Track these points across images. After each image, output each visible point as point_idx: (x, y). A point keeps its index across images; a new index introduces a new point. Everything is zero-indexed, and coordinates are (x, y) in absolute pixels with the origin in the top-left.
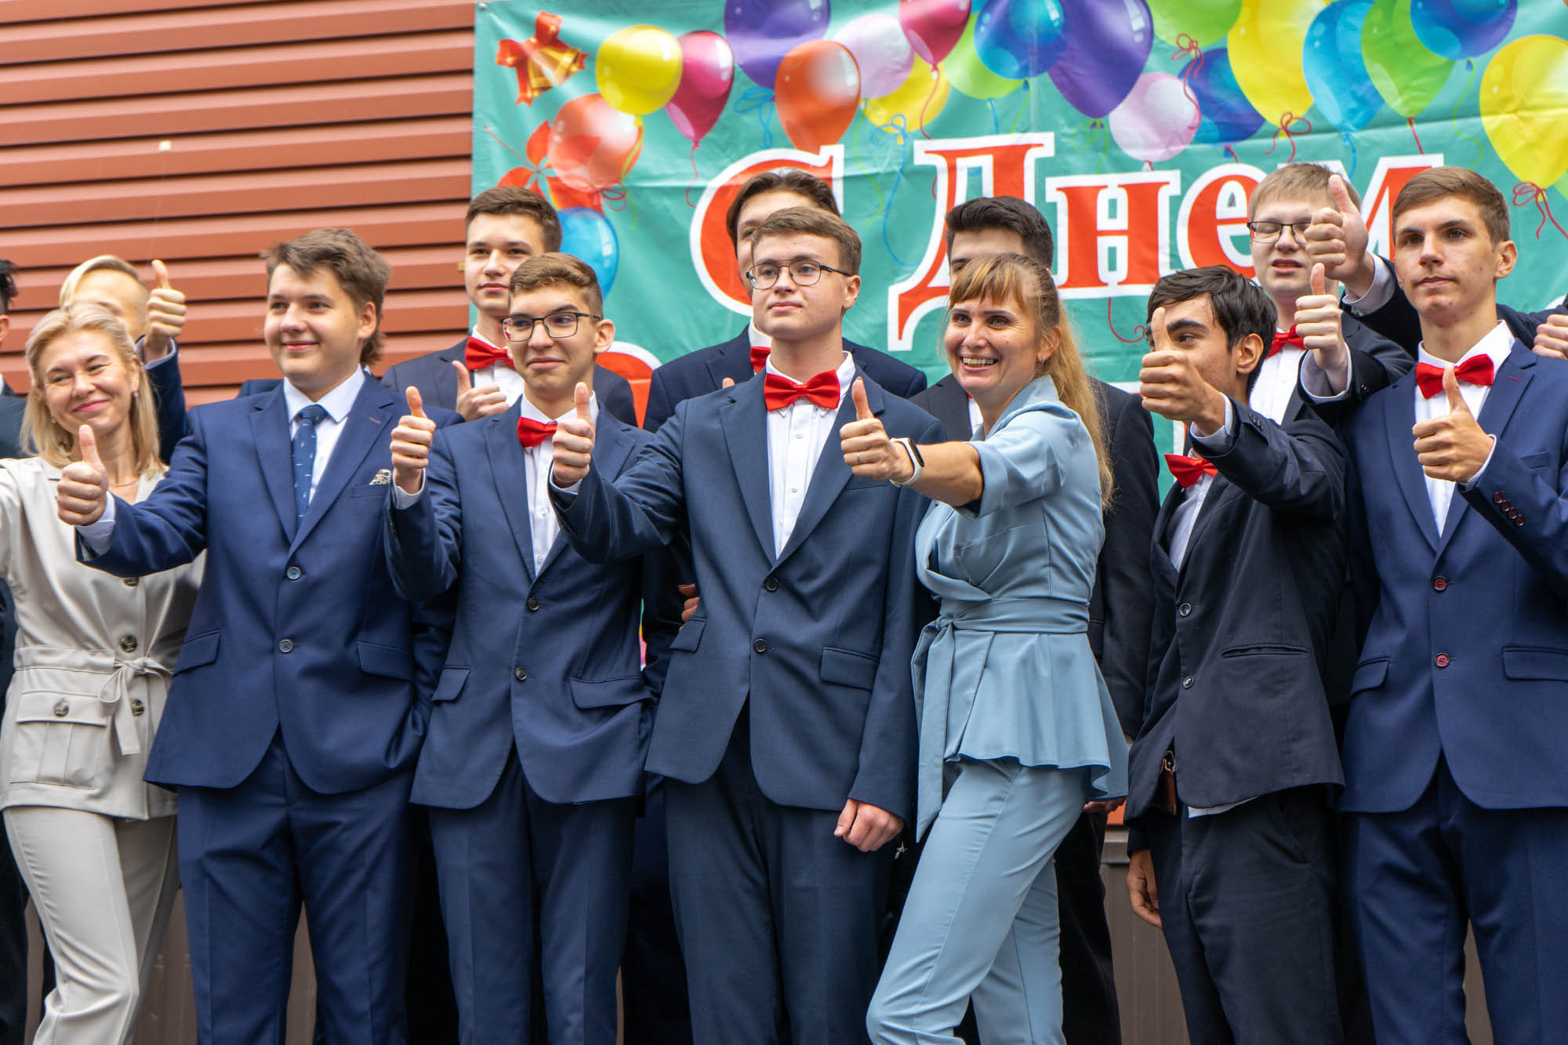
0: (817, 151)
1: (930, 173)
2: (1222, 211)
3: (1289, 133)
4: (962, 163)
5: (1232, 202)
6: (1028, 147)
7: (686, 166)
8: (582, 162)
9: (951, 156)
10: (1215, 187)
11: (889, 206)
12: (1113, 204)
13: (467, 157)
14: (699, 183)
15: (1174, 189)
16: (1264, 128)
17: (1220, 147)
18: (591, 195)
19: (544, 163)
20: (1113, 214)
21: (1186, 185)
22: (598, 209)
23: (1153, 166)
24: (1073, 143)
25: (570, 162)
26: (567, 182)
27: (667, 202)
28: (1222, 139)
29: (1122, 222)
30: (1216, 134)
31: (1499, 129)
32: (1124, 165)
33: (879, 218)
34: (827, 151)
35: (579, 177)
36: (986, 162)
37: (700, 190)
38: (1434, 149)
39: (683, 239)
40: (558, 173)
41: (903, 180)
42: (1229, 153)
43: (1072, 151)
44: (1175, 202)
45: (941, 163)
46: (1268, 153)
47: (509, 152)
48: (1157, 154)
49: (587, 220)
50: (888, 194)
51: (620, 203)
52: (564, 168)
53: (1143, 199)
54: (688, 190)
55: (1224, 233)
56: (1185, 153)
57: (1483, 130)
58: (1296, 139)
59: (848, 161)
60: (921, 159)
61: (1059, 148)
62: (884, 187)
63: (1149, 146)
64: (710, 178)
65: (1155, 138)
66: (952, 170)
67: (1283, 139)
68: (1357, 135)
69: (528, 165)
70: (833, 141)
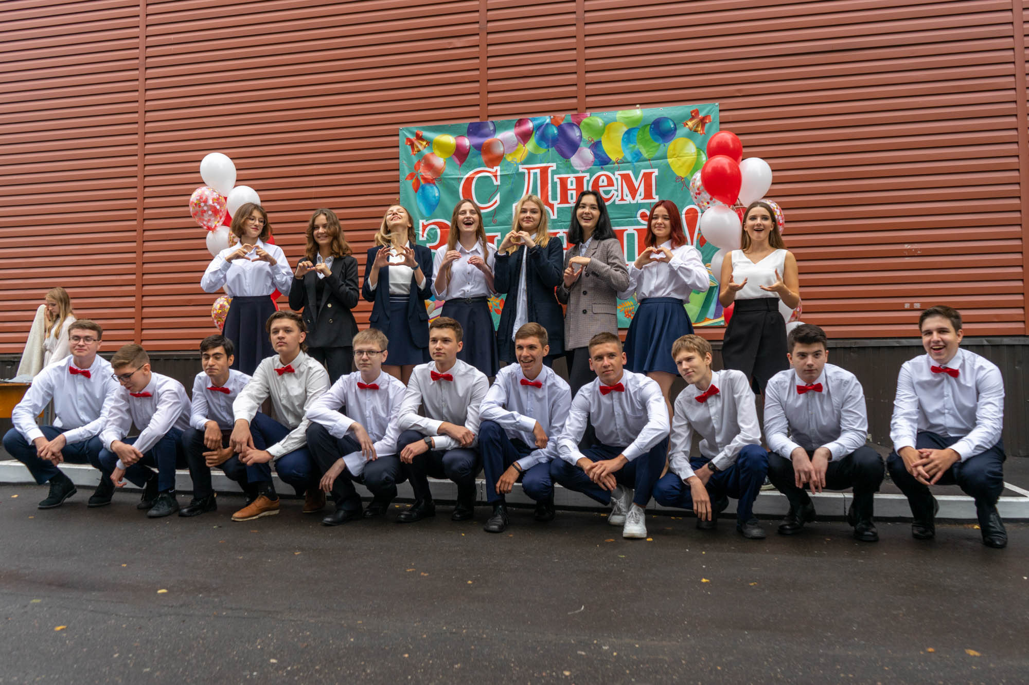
0: (493, 168)
1: (523, 174)
2: (601, 184)
3: (618, 163)
4: (531, 171)
5: (603, 181)
6: (549, 167)
7: (457, 172)
8: (429, 171)
9: (529, 169)
10: (599, 177)
11: (513, 183)
12: (572, 182)
13: (398, 170)
14: (462, 177)
15: (588, 178)
16: (611, 162)
17: (600, 167)
18: (432, 180)
19: (419, 171)
20: (572, 185)
21: (591, 177)
22: (434, 184)
23: (582, 172)
24: (561, 166)
25: (426, 171)
26: (426, 177)
27: (453, 182)
28: (600, 165)
29: (574, 187)
30: (599, 164)
31: (672, 162)
32: (574, 172)
33: (510, 186)
34: (495, 168)
35: (429, 175)
36: (538, 171)
37: (462, 178)
38: (655, 168)
39: (458, 191)
40: (423, 174)
41: (516, 177)
42: (602, 169)
43: (561, 168)
44: (588, 181)
45: (526, 171)
46: (613, 168)
47: (410, 168)
48: (583, 169)
49: (432, 187)
50: (512, 180)
51: (439, 182)
52: (424, 172)
53: (579, 180)
54: (459, 178)
55: (601, 189)
56: (590, 168)
57: (668, 163)
58: (620, 165)
59: (501, 170)
60: (521, 170)
61: (557, 167)
62: (511, 178)
63: (581, 166)
64: (465, 175)
65: (583, 165)
66: (529, 173)
67: (616, 165)
68: (635, 164)
69: (414, 171)
70: (498, 166)
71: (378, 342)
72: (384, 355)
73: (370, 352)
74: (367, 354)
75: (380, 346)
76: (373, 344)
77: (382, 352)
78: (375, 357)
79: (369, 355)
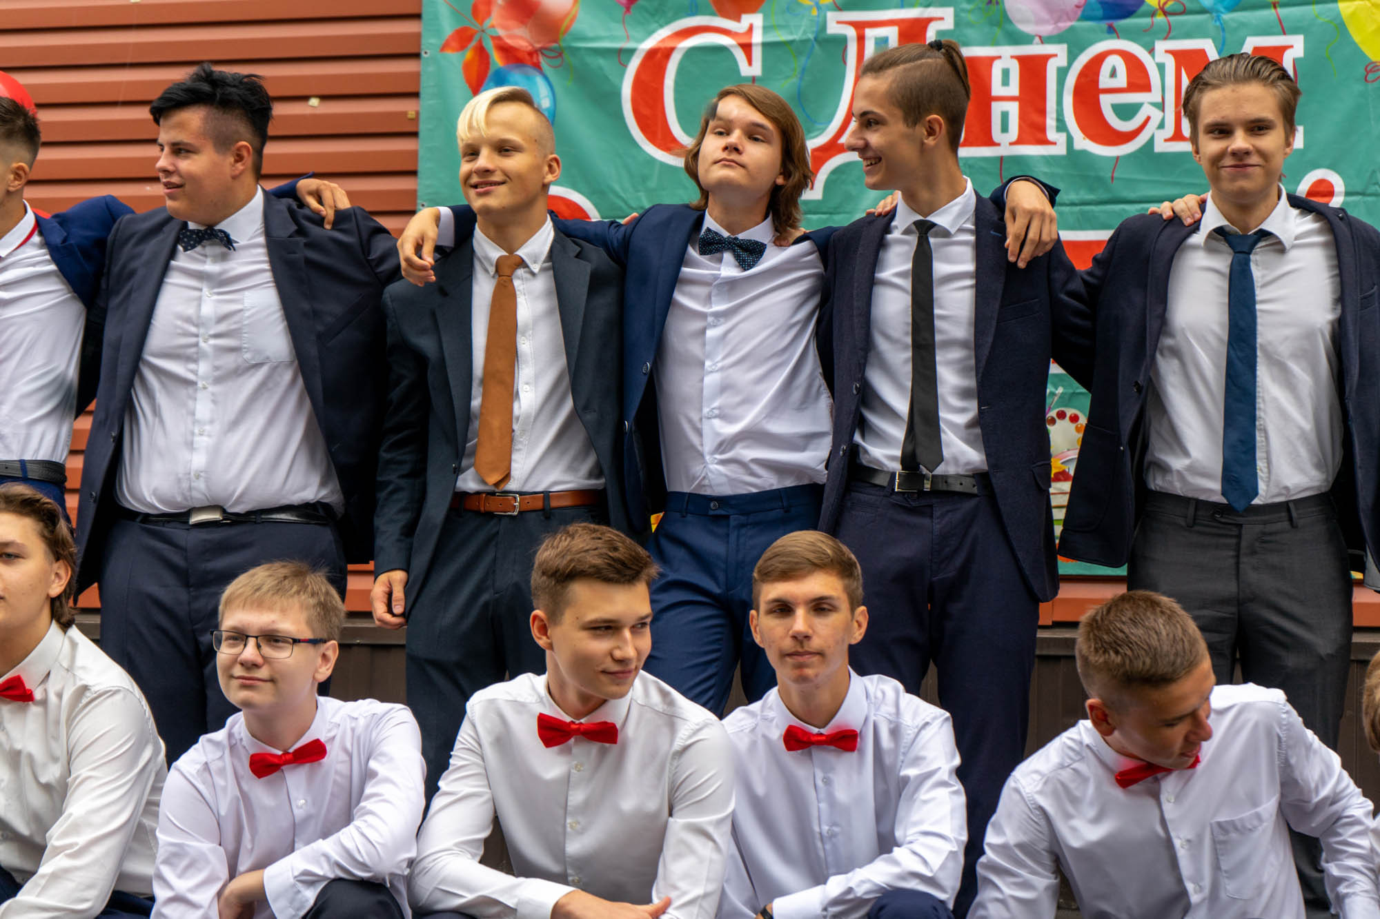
0: (738, 19)
1: (842, 41)
2: (1105, 81)
3: (1165, 13)
4: (870, 33)
5: (1113, 74)
6: (930, 20)
7: (618, 30)
8: (523, 22)
9: (860, 26)
10: (1099, 60)
11: (804, 70)
12: (1006, 73)
13: (417, 16)
14: (630, 45)
15: (1061, 61)
16: (1143, 9)
17: (1104, 25)
18: (531, 54)
19: (488, 23)
20: (1006, 82)
21: (1072, 57)
22: (537, 66)
23: (1043, 40)
24: (970, 17)
25: (511, 23)
26: (510, 42)
27: (601, 62)
28: (1105, 18)
29: (1014, 89)
30: (1100, 13)
31: (1353, 14)
32: (1016, 38)
33: (794, 80)
34: (747, 19)
35: (521, 37)
36: (892, 33)
37: (632, 52)
38: (1295, 31)
39: (617, 95)
40: (501, 32)
41: (817, 47)
42: (1112, 31)
43: (970, 25)
44: (1062, 73)
45: (851, 33)
46: (1147, 30)
47: (456, 12)
48: (1047, 29)
49: (528, 77)
50: (803, 60)
51: (558, 61)
52: (505, 28)
53: (1033, 70)
54: (620, 51)
55: (1106, 101)
56: (1072, 29)
57: (1339, 14)
58: (1171, 18)
59: (766, 29)
60: (833, 29)
61: (958, 22)
62: (799, 53)
63: (1039, 22)
64: (642, 40)
65: (1044, 15)
66: (861, 39)
67: (1160, 18)
68: (1226, 17)
69: (474, 25)
70: (752, 10)
71: (303, 606)
72: (324, 656)
73: (271, 638)
74: (259, 647)
75: (309, 623)
76: (283, 611)
77: (314, 642)
78: (285, 656)
79: (267, 650)
